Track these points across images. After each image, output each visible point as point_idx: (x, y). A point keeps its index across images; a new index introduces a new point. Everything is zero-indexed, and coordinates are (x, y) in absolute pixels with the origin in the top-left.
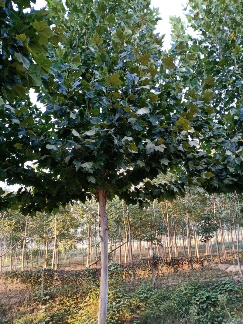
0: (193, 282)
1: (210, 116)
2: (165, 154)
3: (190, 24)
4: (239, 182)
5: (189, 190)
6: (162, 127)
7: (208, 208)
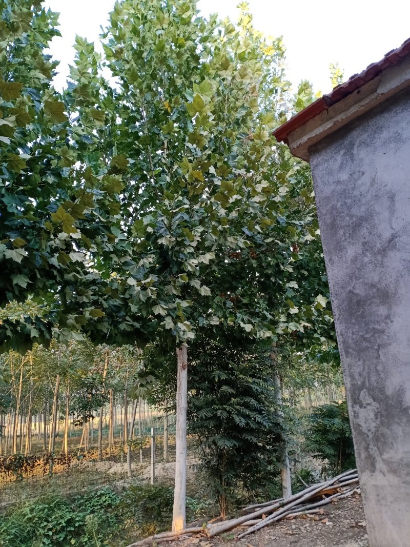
0: (48, 496)
1: (112, 218)
2: (25, 267)
3: (108, 63)
4: (142, 330)
5: (59, 335)
6: (26, 218)
7: (94, 368)
